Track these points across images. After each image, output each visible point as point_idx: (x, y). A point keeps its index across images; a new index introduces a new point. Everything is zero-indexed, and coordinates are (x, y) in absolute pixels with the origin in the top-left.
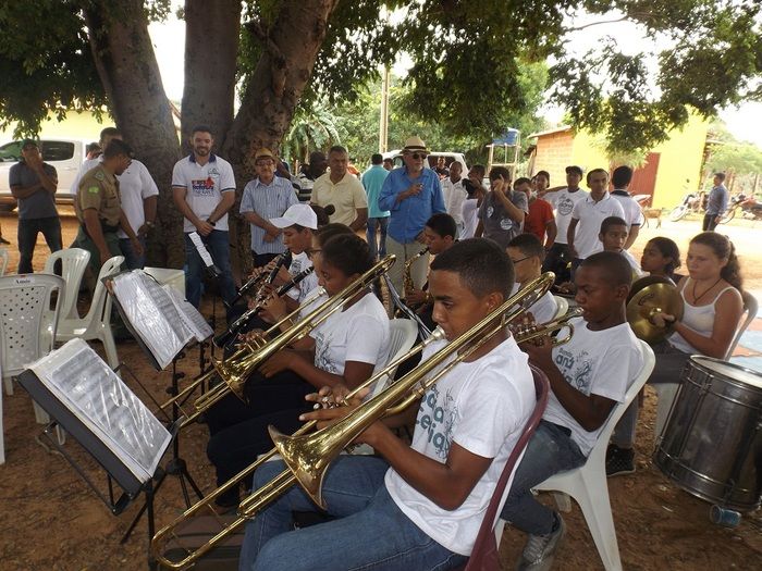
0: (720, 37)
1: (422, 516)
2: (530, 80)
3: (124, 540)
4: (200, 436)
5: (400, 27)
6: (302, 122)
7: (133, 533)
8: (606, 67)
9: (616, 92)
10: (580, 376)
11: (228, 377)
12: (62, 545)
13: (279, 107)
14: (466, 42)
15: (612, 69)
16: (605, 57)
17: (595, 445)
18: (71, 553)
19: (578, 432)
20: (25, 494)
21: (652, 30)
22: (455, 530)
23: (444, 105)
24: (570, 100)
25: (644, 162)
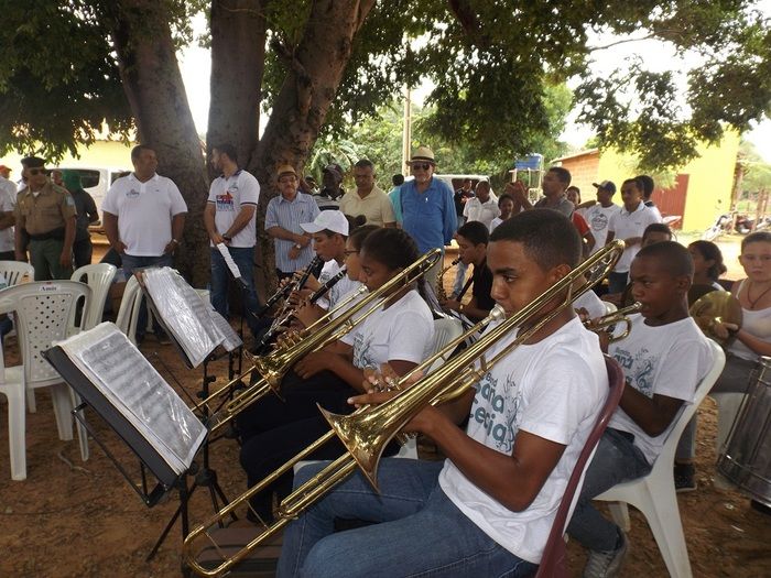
0: (750, 50)
1: (485, 517)
2: (552, 105)
3: (151, 557)
4: (227, 453)
5: (422, 51)
6: (324, 151)
7: (160, 549)
8: (633, 84)
9: (645, 110)
10: (640, 376)
11: (266, 372)
12: (85, 561)
13: (305, 126)
14: (490, 64)
15: (639, 88)
16: (632, 75)
17: (661, 451)
18: (95, 570)
19: (641, 437)
20: (47, 509)
21: (681, 47)
22: (523, 535)
23: (467, 127)
24: (597, 119)
25: (674, 183)
